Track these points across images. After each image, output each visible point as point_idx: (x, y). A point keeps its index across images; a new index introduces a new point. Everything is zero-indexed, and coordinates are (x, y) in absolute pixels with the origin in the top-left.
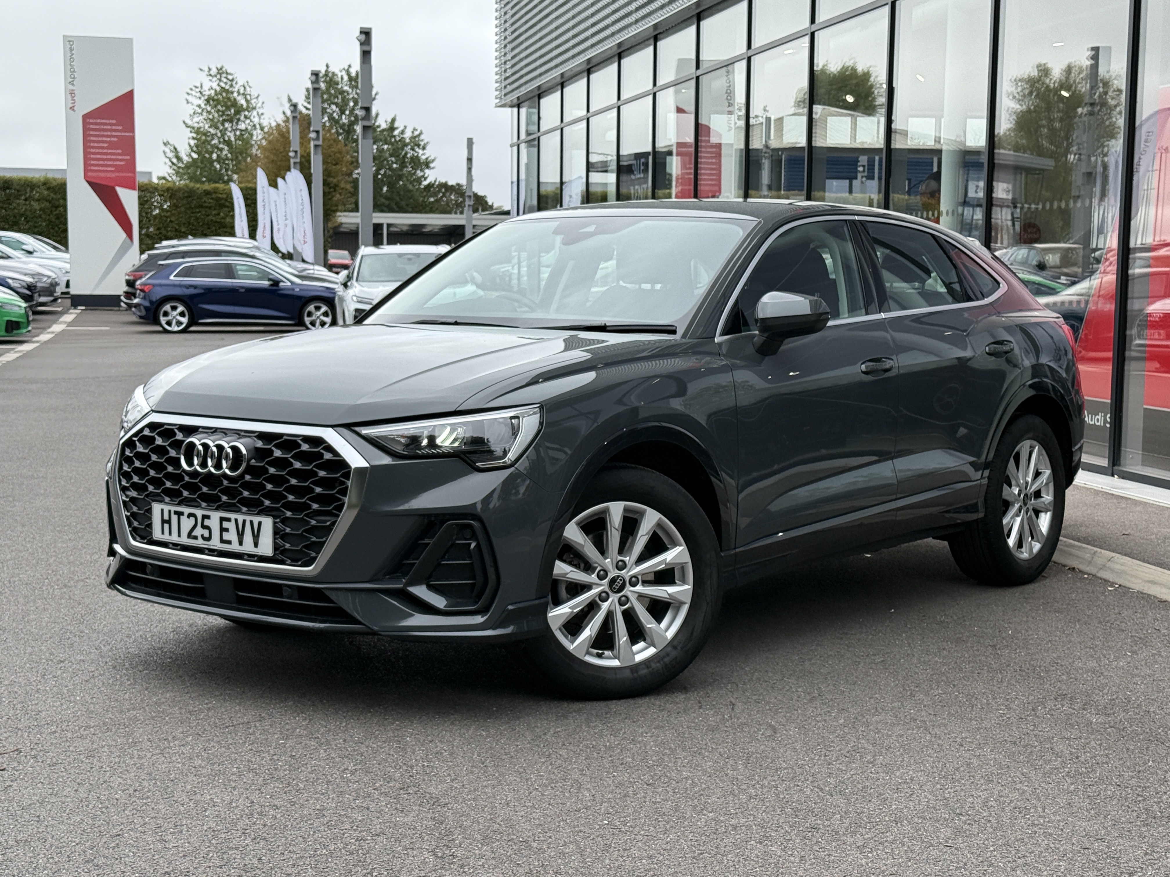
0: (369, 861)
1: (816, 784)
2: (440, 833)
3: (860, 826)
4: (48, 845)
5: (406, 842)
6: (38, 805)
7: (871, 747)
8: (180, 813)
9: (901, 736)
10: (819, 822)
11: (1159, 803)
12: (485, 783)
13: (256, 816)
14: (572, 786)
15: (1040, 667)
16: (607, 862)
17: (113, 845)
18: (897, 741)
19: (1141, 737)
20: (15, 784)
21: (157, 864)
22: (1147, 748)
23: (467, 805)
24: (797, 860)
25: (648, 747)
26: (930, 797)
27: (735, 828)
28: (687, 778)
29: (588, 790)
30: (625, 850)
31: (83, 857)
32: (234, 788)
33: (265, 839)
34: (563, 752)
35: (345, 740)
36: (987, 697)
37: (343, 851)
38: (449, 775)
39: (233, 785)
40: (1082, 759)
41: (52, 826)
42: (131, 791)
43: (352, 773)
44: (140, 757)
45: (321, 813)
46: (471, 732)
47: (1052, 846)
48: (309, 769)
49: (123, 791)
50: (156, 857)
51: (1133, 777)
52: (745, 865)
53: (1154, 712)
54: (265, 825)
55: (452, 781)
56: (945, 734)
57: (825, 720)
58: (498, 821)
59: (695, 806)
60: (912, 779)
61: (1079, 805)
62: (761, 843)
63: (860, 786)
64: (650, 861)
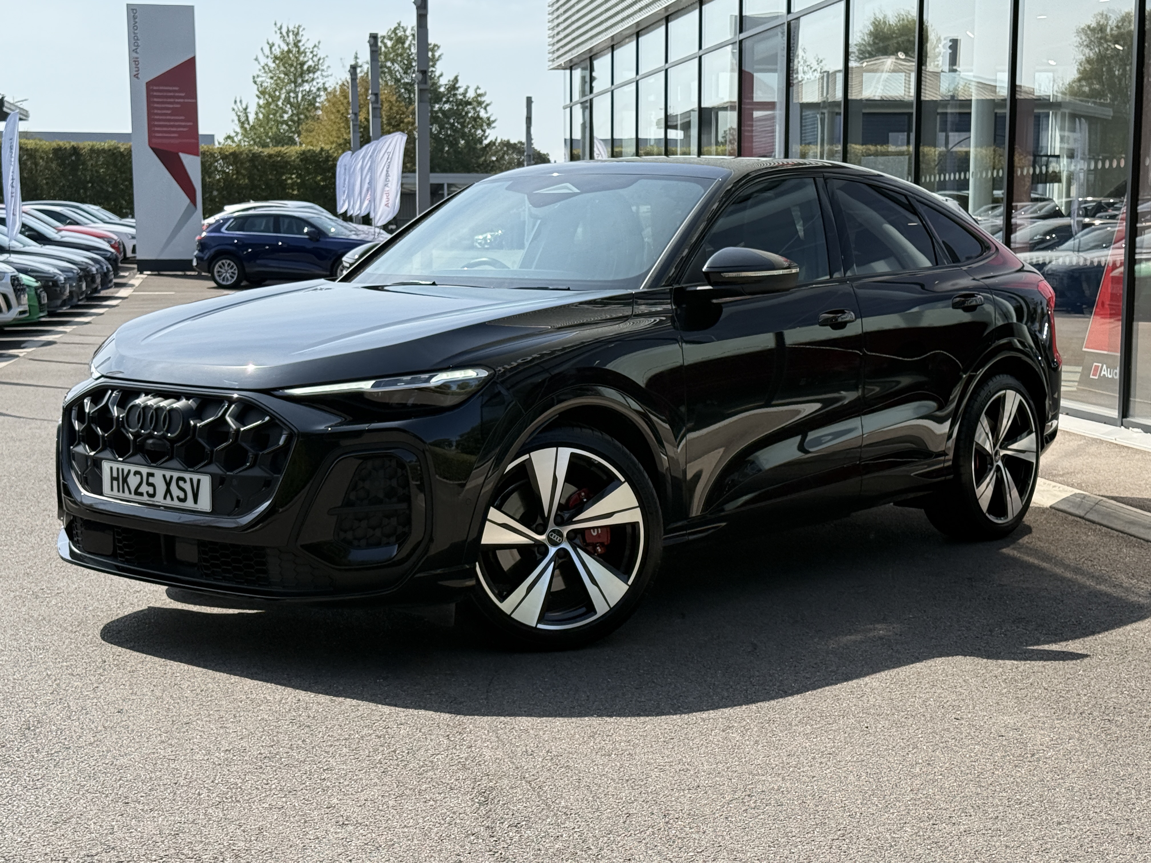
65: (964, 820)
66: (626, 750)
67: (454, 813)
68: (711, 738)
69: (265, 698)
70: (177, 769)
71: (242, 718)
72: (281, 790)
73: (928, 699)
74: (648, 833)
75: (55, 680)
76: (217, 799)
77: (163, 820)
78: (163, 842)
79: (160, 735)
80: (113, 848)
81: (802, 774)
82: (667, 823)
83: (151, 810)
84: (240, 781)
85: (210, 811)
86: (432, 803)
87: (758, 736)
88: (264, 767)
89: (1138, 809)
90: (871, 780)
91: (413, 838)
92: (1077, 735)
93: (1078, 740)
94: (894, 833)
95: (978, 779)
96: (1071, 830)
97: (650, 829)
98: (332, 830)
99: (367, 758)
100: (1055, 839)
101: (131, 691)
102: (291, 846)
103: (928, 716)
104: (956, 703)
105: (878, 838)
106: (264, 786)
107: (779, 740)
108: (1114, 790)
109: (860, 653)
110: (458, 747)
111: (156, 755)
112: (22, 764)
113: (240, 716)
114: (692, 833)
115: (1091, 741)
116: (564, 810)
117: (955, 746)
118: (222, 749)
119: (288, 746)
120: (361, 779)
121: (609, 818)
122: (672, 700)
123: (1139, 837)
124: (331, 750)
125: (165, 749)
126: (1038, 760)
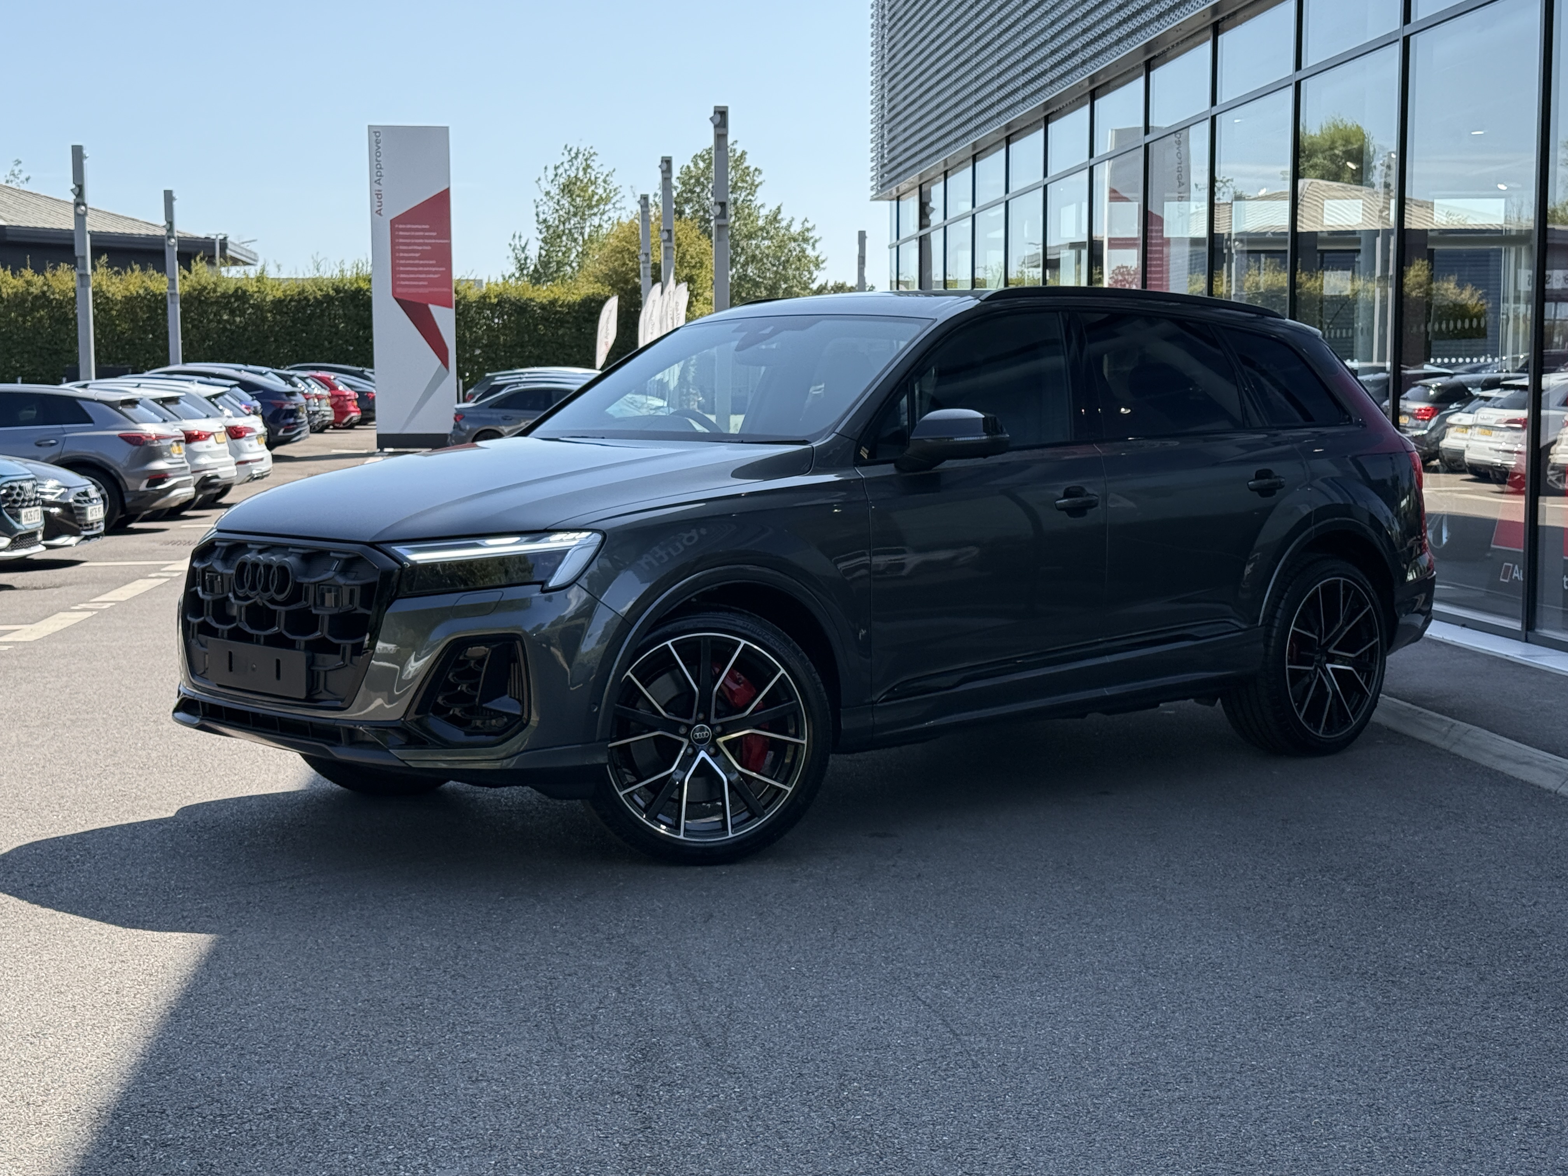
0: (554, 994)
1: (1019, 941)
2: (630, 975)
3: (1043, 976)
4: (262, 977)
5: (595, 981)
6: (259, 946)
7: (1095, 911)
8: (390, 954)
9: (1132, 901)
10: (1004, 972)
11: (1363, 961)
12: (689, 936)
13: (460, 958)
14: (773, 939)
15: (1323, 840)
16: (780, 999)
17: (322, 978)
18: (1126, 906)
19: (1387, 906)
20: (240, 929)
21: (360, 993)
22: (1386, 916)
23: (664, 953)
24: (964, 1001)
25: (865, 908)
26: (1129, 953)
27: (917, 975)
28: (890, 935)
29: (789, 943)
30: (800, 991)
31: (292, 987)
32: (445, 936)
33: (464, 977)
34: (777, 912)
35: (564, 898)
36: (1248, 867)
37: (534, 987)
38: (657, 929)
39: (445, 932)
40: (1309, 924)
41: (269, 963)
42: (348, 937)
43: (562, 926)
44: (362, 909)
45: (522, 956)
46: (691, 894)
47: (1226, 994)
48: (522, 922)
49: (340, 936)
50: (359, 988)
51: (1352, 939)
52: (911, 1005)
53: (1419, 884)
54: (465, 965)
55: (657, 933)
56: (1180, 900)
57: (1061, 887)
58: (690, 966)
59: (886, 958)
60: (1120, 939)
61: (1276, 962)
62: (936, 987)
63: (1062, 943)
64: (821, 999)
65: (1183, 1087)
66: (816, 1007)
67: (604, 1070)
68: (919, 994)
69: (422, 944)
70: (305, 1020)
71: (391, 967)
72: (417, 1043)
73: (1188, 956)
74: (816, 1094)
75: (190, 923)
76: (343, 1052)
77: (278, 1072)
78: (273, 1095)
79: (295, 983)
80: (217, 1101)
81: (1012, 1034)
82: (842, 1084)
83: (268, 1062)
84: (371, 1033)
85: (331, 1063)
86: (582, 1059)
87: (975, 993)
88: (403, 1018)
89: (1389, 1077)
90: (1089, 1042)
91: (550, 1096)
92: (1348, 998)
93: (1348, 1002)
94: (1097, 1099)
95: (1213, 1043)
96: (1302, 1099)
97: (821, 1091)
98: (462, 1085)
99: (522, 1011)
100: (1280, 1109)
101: (272, 936)
102: (413, 1102)
103: (1181, 973)
104: (1218, 961)
105: (1076, 1104)
106: (399, 1039)
107: (997, 998)
108: (1369, 1056)
109: (1124, 903)
110: (627, 1001)
111: (285, 1004)
112: (136, 1011)
113: (389, 964)
114: (868, 1095)
115: (1362, 1004)
116: (729, 1069)
117: (1203, 1007)
118: (361, 999)
119: (436, 997)
120: (509, 1033)
121: (776, 1078)
122: (887, 952)
123: (1378, 1109)
124: (484, 1001)
125: (297, 997)
126: (1293, 1023)
